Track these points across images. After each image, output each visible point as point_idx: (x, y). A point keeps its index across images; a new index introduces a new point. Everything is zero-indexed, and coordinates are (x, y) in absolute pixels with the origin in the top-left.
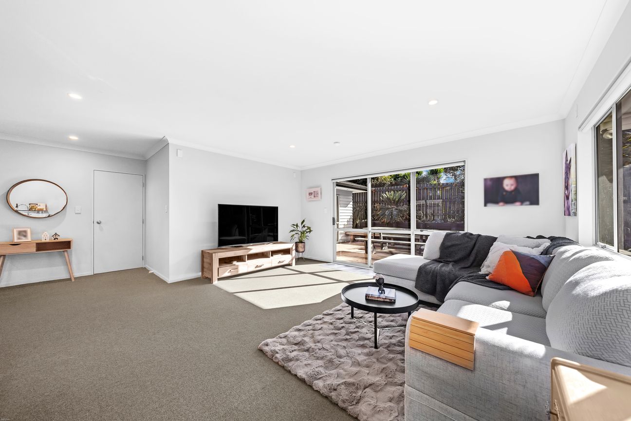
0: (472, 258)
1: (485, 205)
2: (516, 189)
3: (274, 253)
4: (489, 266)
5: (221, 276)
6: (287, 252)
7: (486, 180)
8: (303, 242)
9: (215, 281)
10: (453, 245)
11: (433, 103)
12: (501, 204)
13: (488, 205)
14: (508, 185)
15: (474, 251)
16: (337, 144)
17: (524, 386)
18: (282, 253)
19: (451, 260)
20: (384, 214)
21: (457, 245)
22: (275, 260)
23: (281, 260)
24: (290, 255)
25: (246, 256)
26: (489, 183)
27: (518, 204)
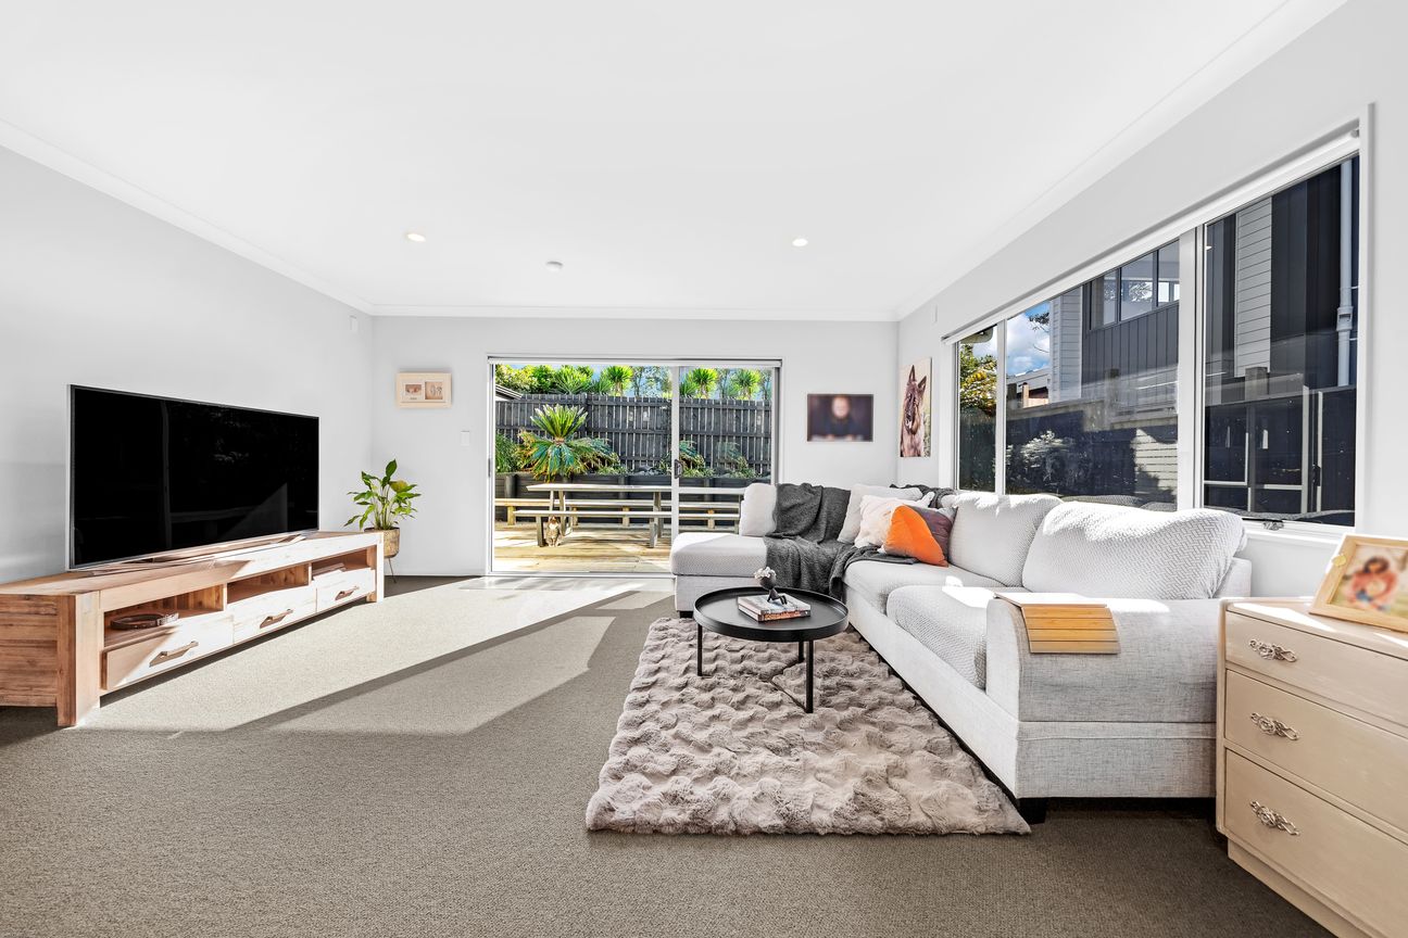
0: (823, 526)
1: (809, 439)
2: (848, 417)
3: (321, 565)
4: (868, 534)
5: (113, 686)
6: (356, 560)
7: (811, 397)
8: (392, 528)
9: (88, 708)
10: (793, 507)
11: (800, 242)
12: (830, 437)
13: (815, 438)
14: (840, 409)
15: (824, 514)
16: (554, 269)
17: (1168, 649)
18: (342, 565)
19: (793, 532)
20: (544, 455)
21: (800, 505)
22: (324, 590)
23: (346, 590)
24: (367, 571)
25: (225, 590)
26: (816, 403)
27: (849, 438)
